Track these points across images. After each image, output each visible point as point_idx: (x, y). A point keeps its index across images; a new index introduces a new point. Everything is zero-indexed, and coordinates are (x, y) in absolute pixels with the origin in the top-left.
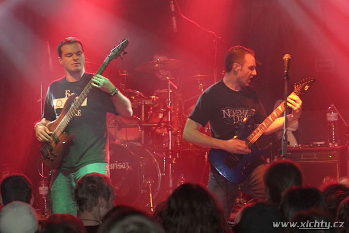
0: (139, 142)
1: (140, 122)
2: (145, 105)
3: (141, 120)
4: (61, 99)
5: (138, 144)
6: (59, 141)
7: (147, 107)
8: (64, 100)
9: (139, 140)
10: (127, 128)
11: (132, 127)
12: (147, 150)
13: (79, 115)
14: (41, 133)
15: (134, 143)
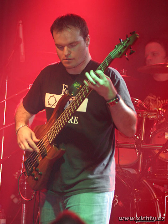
0: (134, 169)
1: (138, 142)
2: (147, 119)
3: (140, 138)
4: (55, 95)
5: (133, 171)
6: (46, 155)
7: (150, 123)
8: (59, 97)
9: (135, 167)
10: (120, 149)
11: (126, 148)
12: (144, 180)
13: (74, 123)
14: (27, 140)
15: (126, 169)
